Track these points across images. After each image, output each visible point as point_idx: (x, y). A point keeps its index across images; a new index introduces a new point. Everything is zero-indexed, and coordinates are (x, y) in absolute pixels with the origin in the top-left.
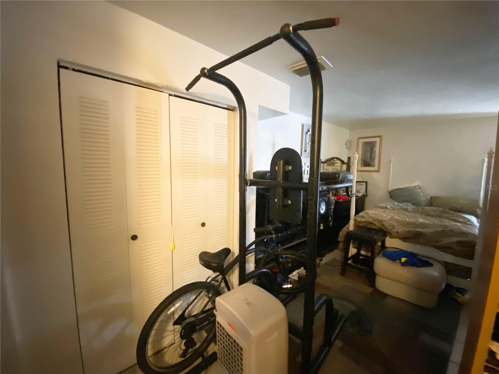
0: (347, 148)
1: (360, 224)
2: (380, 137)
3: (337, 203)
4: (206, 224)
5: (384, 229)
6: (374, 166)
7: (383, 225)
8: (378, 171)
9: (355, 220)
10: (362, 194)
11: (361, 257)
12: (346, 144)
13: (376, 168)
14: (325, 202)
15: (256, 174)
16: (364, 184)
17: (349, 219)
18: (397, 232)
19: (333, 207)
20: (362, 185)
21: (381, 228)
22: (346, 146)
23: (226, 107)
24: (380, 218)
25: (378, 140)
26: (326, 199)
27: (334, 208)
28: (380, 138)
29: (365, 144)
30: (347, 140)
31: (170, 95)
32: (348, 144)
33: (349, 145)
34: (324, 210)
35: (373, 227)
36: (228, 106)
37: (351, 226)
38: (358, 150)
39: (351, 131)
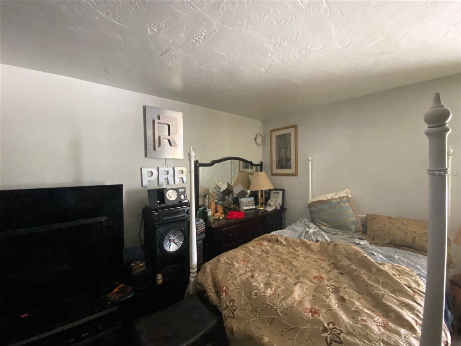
0: (258, 145)
2: (294, 126)
6: (290, 168)
8: (295, 175)
12: (255, 139)
13: (292, 171)
16: (281, 192)
20: (278, 193)
22: (256, 142)
25: (292, 131)
29: (279, 137)
33: (261, 140)
38: (271, 146)
39: (263, 122)
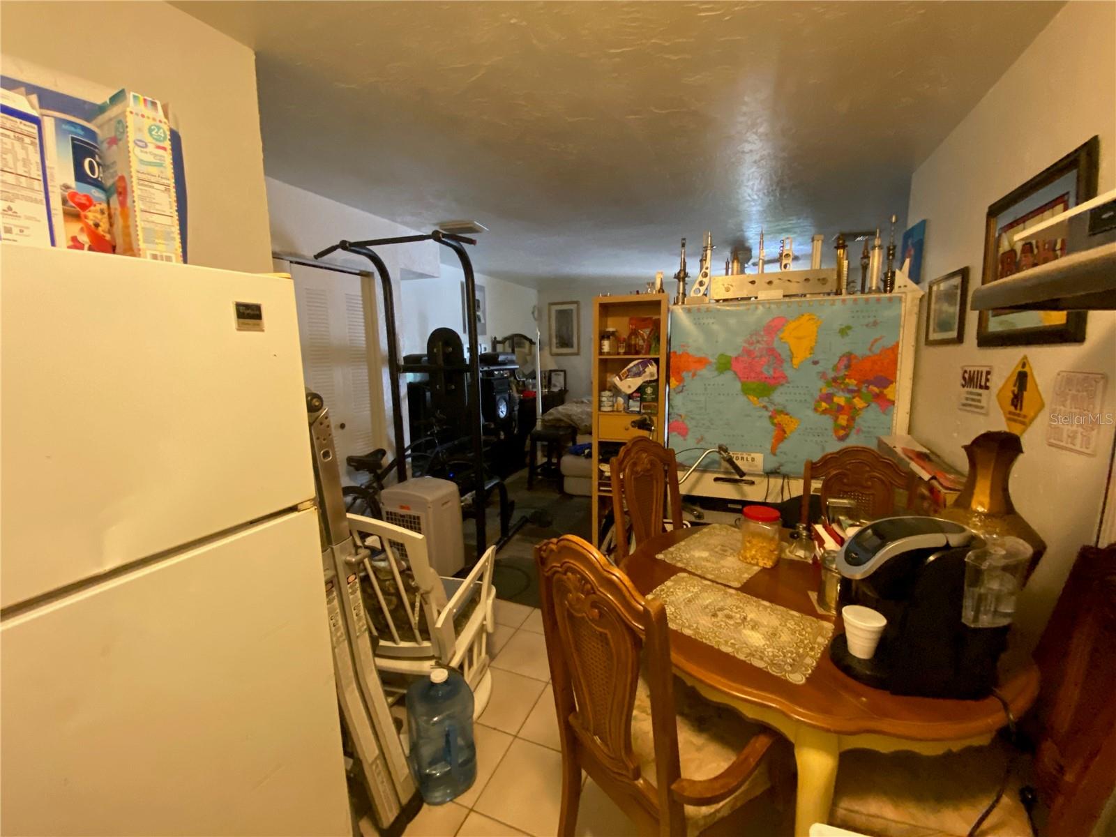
0: (535, 319)
1: (548, 424)
2: (576, 302)
3: (522, 402)
4: (347, 427)
5: (573, 425)
6: (572, 346)
7: (572, 420)
8: (577, 354)
9: (543, 421)
10: (559, 389)
11: (553, 467)
12: (533, 313)
13: (574, 350)
14: (506, 401)
15: (406, 358)
16: (562, 373)
17: (535, 420)
18: (586, 426)
19: (516, 408)
20: (559, 375)
21: (571, 425)
22: (534, 317)
23: (358, 272)
24: (570, 413)
25: (573, 307)
26: (507, 396)
27: (519, 410)
28: (578, 306)
29: (560, 312)
30: (534, 307)
31: (291, 262)
32: (536, 313)
33: (538, 313)
34: (505, 413)
35: (563, 424)
36: (361, 271)
37: (539, 426)
38: (549, 321)
39: (539, 292)
